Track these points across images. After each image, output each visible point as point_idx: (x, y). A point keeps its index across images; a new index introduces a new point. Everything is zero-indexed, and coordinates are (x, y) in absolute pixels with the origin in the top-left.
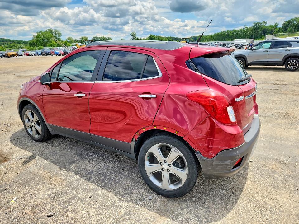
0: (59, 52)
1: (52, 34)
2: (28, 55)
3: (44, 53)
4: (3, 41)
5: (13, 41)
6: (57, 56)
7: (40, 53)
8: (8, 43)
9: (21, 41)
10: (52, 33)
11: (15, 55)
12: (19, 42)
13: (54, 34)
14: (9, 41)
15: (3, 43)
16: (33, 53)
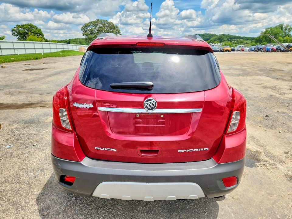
0: (271, 48)
1: (282, 30)
2: (243, 51)
3: (256, 49)
4: (234, 38)
5: (243, 38)
6: (267, 52)
7: (253, 49)
8: (238, 40)
9: (250, 38)
10: (282, 28)
11: (229, 50)
12: (247, 39)
13: (284, 29)
14: (240, 38)
15: (234, 39)
16: (248, 49)
